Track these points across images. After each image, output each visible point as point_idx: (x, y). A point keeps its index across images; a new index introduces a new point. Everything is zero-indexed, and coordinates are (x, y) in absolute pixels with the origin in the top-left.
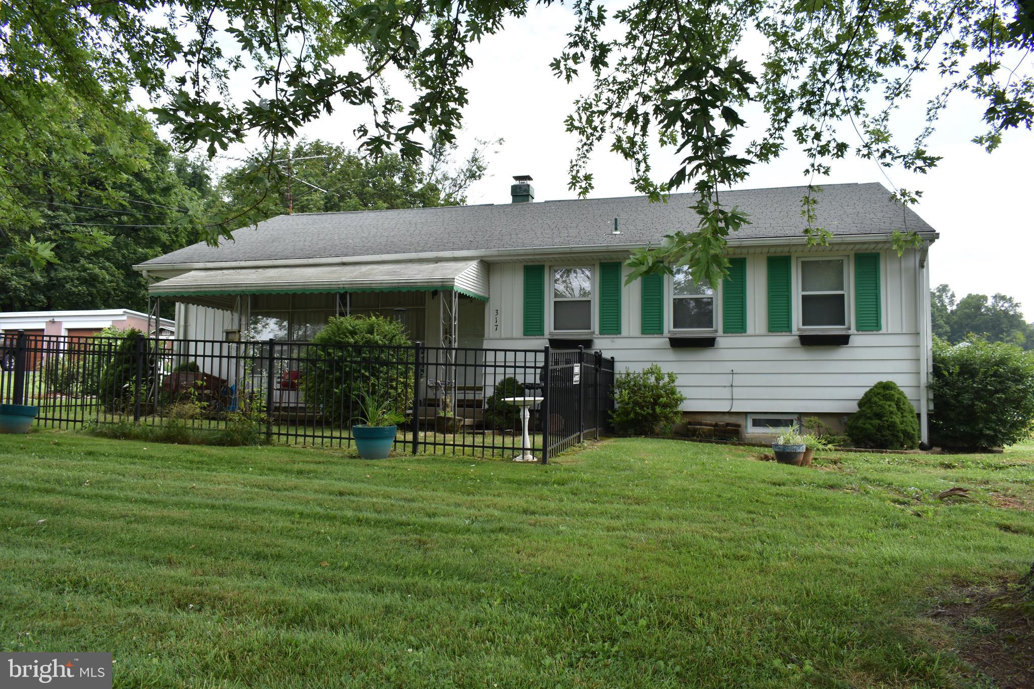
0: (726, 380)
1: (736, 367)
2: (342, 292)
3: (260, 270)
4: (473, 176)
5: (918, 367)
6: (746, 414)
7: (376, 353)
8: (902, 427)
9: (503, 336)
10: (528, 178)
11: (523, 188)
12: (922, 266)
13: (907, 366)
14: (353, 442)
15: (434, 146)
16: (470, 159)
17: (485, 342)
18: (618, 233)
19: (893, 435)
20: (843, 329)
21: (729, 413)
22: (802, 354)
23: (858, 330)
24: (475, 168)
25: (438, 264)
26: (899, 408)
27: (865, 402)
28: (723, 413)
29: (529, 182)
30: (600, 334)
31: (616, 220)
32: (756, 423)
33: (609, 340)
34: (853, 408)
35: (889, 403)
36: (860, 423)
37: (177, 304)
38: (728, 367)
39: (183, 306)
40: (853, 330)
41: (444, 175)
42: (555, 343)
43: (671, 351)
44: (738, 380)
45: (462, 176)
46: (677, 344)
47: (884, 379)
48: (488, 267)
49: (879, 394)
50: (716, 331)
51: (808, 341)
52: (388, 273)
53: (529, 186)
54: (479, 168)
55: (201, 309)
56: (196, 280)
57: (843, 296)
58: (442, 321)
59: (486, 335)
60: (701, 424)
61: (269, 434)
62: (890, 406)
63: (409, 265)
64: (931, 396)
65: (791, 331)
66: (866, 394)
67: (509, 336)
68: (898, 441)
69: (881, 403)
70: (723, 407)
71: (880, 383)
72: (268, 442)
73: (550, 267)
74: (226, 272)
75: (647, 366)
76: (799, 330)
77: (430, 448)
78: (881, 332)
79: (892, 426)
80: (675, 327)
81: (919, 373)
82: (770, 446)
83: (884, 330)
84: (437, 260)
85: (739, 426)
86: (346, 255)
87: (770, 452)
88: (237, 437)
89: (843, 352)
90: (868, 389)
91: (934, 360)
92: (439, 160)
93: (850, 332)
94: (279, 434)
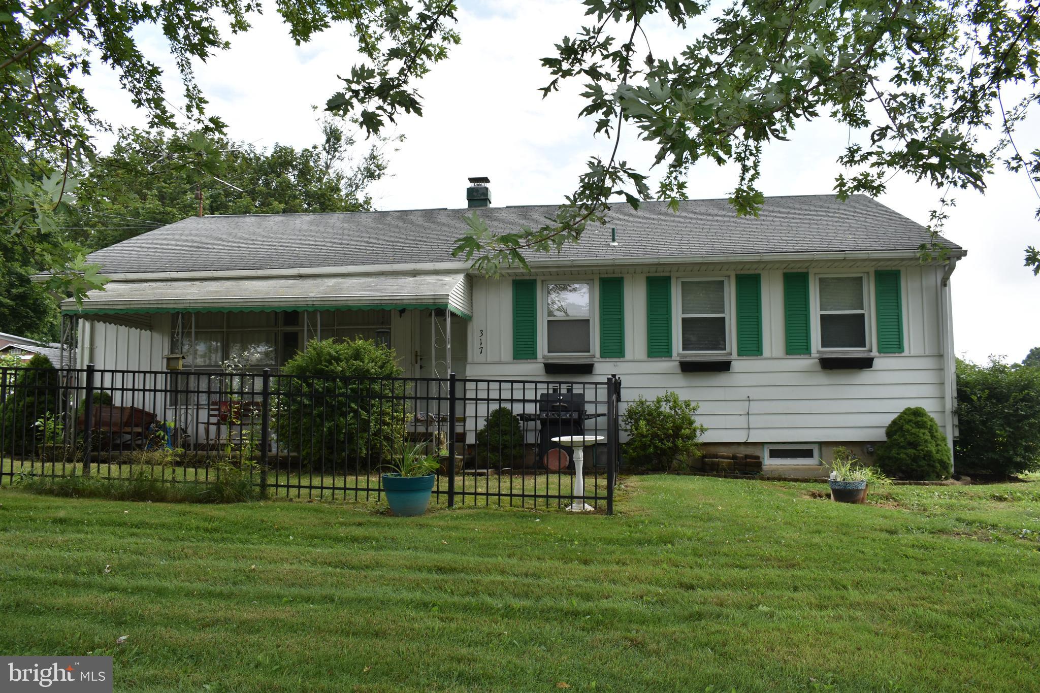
0: (742, 407)
1: (754, 393)
2: (310, 310)
3: (197, 283)
4: (371, 175)
5: (943, 391)
6: (762, 444)
7: (367, 384)
8: (938, 456)
9: (489, 360)
10: (486, 180)
11: (481, 192)
12: (945, 285)
13: (930, 391)
14: (383, 494)
15: (328, 141)
16: (367, 156)
17: (468, 367)
18: (616, 244)
19: (929, 465)
20: (864, 352)
21: (746, 444)
22: (823, 378)
23: (880, 352)
24: (373, 167)
25: (417, 278)
26: (933, 436)
27: (895, 428)
28: (739, 444)
29: (487, 185)
30: (601, 357)
31: (613, 230)
32: (774, 454)
33: (612, 364)
34: (879, 435)
35: (922, 431)
36: (894, 452)
37: (81, 321)
38: (743, 393)
39: (88, 325)
40: (874, 353)
41: (337, 174)
42: (551, 369)
43: (681, 376)
44: (755, 407)
45: (359, 176)
46: (689, 368)
47: (913, 404)
48: (472, 281)
49: (910, 421)
50: (730, 354)
51: (829, 365)
52: (364, 288)
53: (487, 189)
54: (379, 167)
55: (112, 328)
56: (120, 295)
57: (863, 315)
58: (434, 344)
59: (469, 359)
60: (716, 456)
61: (264, 486)
62: (924, 434)
63: (382, 278)
64: (956, 423)
65: (810, 354)
66: (894, 422)
67: (497, 360)
68: (933, 471)
69: (914, 431)
70: (739, 437)
71: (908, 409)
72: (263, 496)
73: (543, 281)
74: (153, 284)
75: (662, 394)
76: (818, 352)
77: (469, 499)
78: (903, 354)
79: (928, 455)
80: (684, 349)
81: (943, 398)
82: (825, 482)
83: (906, 353)
84: (415, 273)
85: (758, 458)
86: (302, 266)
87: (827, 488)
88: (228, 491)
89: (865, 376)
90: (895, 416)
91: (958, 383)
92: (334, 157)
93: (872, 354)
94: (277, 486)
